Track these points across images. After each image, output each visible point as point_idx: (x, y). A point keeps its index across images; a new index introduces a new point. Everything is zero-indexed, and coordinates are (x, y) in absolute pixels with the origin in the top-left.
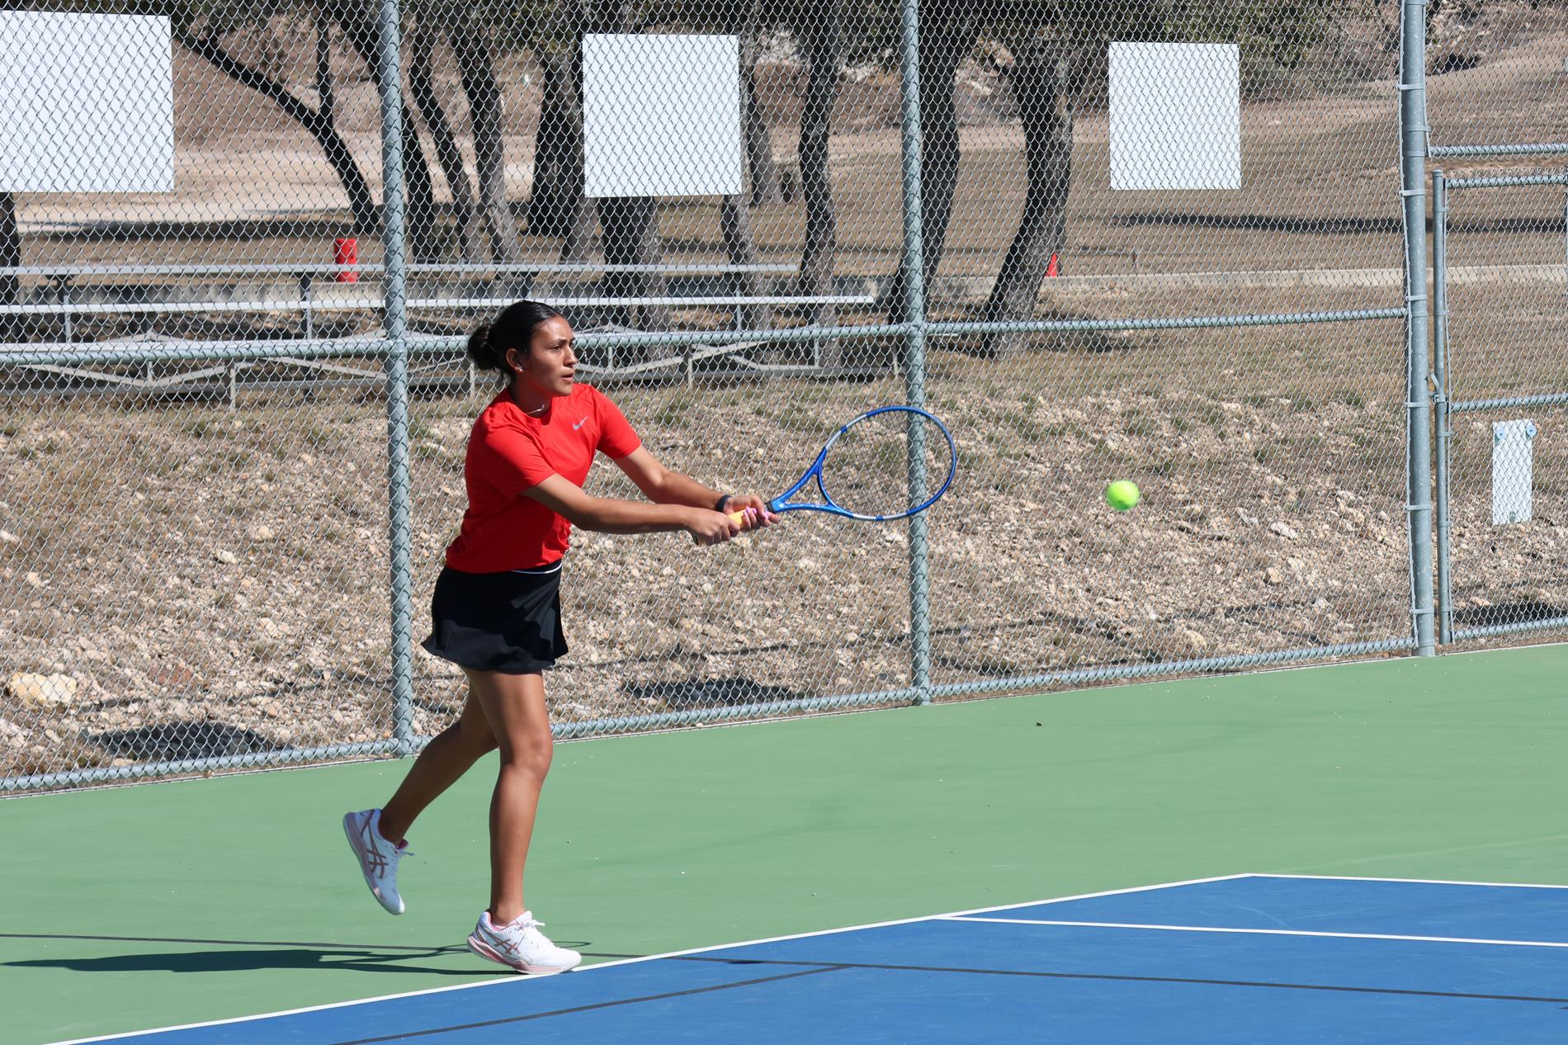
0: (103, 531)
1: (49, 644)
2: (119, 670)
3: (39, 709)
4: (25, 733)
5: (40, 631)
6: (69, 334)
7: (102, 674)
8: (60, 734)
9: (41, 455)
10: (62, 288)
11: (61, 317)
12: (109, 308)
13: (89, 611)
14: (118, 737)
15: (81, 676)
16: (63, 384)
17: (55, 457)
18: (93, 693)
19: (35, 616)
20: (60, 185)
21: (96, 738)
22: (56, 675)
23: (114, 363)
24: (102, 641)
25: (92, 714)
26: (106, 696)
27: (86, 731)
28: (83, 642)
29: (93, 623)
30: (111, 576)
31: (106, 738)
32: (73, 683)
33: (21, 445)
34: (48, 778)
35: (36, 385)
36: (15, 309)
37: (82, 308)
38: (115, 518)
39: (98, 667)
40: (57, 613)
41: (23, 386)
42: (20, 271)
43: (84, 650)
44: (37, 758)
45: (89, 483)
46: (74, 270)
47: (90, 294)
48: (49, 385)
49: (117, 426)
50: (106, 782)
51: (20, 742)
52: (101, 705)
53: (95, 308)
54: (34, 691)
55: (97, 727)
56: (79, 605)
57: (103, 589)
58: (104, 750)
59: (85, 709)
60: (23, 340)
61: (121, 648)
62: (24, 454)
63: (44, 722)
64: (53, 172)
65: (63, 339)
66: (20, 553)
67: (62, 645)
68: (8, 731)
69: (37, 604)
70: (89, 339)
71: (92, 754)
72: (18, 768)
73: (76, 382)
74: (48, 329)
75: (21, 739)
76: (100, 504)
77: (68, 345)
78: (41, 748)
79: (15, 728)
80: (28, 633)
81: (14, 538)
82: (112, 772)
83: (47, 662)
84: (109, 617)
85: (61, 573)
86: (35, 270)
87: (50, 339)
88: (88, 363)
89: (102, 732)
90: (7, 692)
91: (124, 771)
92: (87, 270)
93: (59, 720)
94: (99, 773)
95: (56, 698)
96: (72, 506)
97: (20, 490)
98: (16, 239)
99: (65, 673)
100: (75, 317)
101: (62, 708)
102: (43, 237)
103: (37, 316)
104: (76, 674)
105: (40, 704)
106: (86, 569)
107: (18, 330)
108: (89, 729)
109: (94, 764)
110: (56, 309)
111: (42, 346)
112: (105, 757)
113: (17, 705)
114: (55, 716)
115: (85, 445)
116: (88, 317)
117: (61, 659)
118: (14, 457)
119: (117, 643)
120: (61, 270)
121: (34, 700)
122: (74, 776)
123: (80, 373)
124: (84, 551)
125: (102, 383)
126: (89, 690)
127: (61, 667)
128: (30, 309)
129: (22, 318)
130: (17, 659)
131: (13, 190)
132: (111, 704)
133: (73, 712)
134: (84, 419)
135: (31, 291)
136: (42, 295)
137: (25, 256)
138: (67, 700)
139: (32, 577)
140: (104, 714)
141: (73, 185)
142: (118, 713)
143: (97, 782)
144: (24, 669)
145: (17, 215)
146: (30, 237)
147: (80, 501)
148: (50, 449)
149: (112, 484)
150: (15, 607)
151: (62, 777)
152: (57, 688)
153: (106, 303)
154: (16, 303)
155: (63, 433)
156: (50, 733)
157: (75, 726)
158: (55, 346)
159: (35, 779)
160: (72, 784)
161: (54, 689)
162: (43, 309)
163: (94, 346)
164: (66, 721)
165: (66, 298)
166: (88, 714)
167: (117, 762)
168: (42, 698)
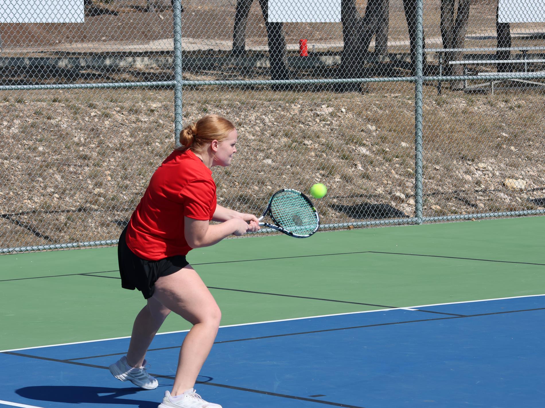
0: (535, 134)
1: (517, 170)
2: (540, 179)
3: (514, 190)
4: (510, 198)
5: (515, 165)
6: (526, 69)
7: (535, 180)
8: (521, 199)
9: (516, 108)
10: (524, 54)
11: (524, 63)
12: (540, 61)
13: (530, 160)
14: (540, 200)
15: (528, 180)
16: (524, 85)
17: (521, 109)
18: (532, 186)
19: (513, 160)
20: (525, 20)
21: (532, 200)
22: (519, 180)
23: (541, 79)
24: (535, 169)
25: (531, 192)
26: (536, 187)
27: (529, 198)
28: (529, 169)
29: (531, 163)
30: (538, 148)
31: (536, 200)
32: (525, 182)
33: (510, 105)
34: (517, 212)
35: (515, 86)
36: (510, 61)
37: (531, 61)
38: (540, 129)
39: (533, 177)
40: (520, 160)
41: (511, 86)
42: (511, 49)
43: (528, 172)
44: (513, 206)
45: (531, 118)
46: (528, 48)
47: (533, 55)
48: (519, 86)
49: (541, 99)
50: (535, 214)
51: (508, 201)
52: (534, 189)
53: (535, 61)
54: (513, 184)
55: (533, 196)
56: (528, 157)
57: (535, 152)
58: (535, 204)
59: (529, 191)
60: (511, 71)
61: (541, 171)
62: (511, 108)
63: (516, 195)
64: (523, 16)
65: (524, 71)
66: (509, 140)
67: (521, 170)
68: (504, 197)
69: (514, 157)
70: (533, 71)
71: (531, 205)
72: (507, 209)
73: (528, 85)
74: (519, 68)
75: (508, 200)
76: (535, 125)
77: (526, 73)
78: (515, 203)
79: (506, 196)
80: (511, 166)
81: (507, 135)
82: (538, 211)
83: (517, 175)
84: (537, 161)
85: (522, 147)
86: (516, 49)
87: (520, 71)
88: (532, 79)
89: (534, 198)
90: (504, 185)
91: (541, 211)
92: (533, 48)
93: (520, 194)
94: (533, 211)
95: (519, 187)
96: (526, 125)
97: (509, 120)
98: (510, 38)
99: (523, 179)
100: (528, 64)
101: (521, 190)
102: (519, 38)
103: (516, 63)
104: (526, 179)
105: (514, 189)
106: (530, 146)
107: (510, 67)
108: (530, 197)
109: (532, 209)
110: (522, 61)
111: (518, 73)
112: (535, 206)
113: (507, 189)
114: (519, 193)
115: (531, 105)
116: (533, 64)
117: (521, 175)
118: (508, 109)
119: (539, 170)
120: (525, 48)
121: (512, 188)
122: (525, 212)
123: (529, 82)
124: (529, 140)
125: (536, 85)
126: (530, 185)
127: (521, 177)
128: (514, 61)
129: (511, 64)
130: (507, 174)
131: (510, 22)
132: (537, 189)
133: (525, 191)
134: (530, 97)
135: (515, 55)
136: (518, 57)
137: (513, 43)
138: (523, 187)
139: (512, 148)
140: (535, 193)
141: (529, 20)
142: (539, 193)
143: (533, 214)
144: (509, 177)
145: (511, 31)
146: (515, 38)
147: (528, 124)
148: (519, 107)
149: (539, 118)
150: (507, 157)
151: (521, 212)
152: (520, 184)
153: (539, 59)
154: (509, 59)
155: (523, 101)
156: (517, 198)
157: (525, 196)
158: (522, 73)
159: (513, 213)
160: (524, 215)
161: (519, 184)
162: (518, 61)
163: (534, 73)
164: (522, 194)
165: (526, 58)
166: (530, 192)
167: (539, 208)
168: (515, 187)
